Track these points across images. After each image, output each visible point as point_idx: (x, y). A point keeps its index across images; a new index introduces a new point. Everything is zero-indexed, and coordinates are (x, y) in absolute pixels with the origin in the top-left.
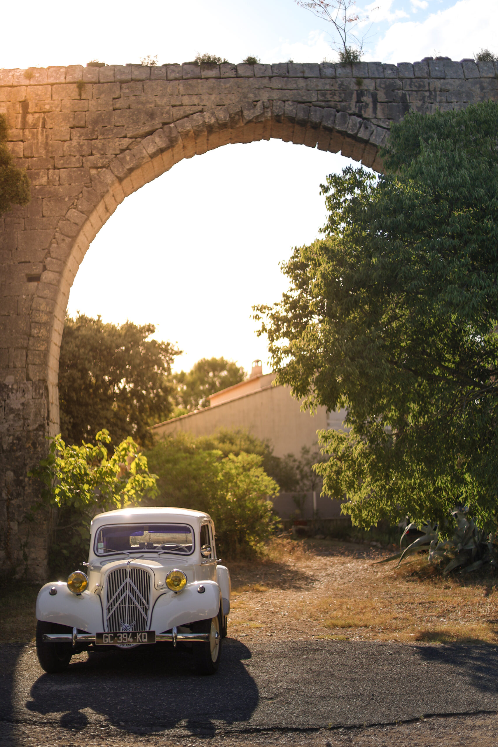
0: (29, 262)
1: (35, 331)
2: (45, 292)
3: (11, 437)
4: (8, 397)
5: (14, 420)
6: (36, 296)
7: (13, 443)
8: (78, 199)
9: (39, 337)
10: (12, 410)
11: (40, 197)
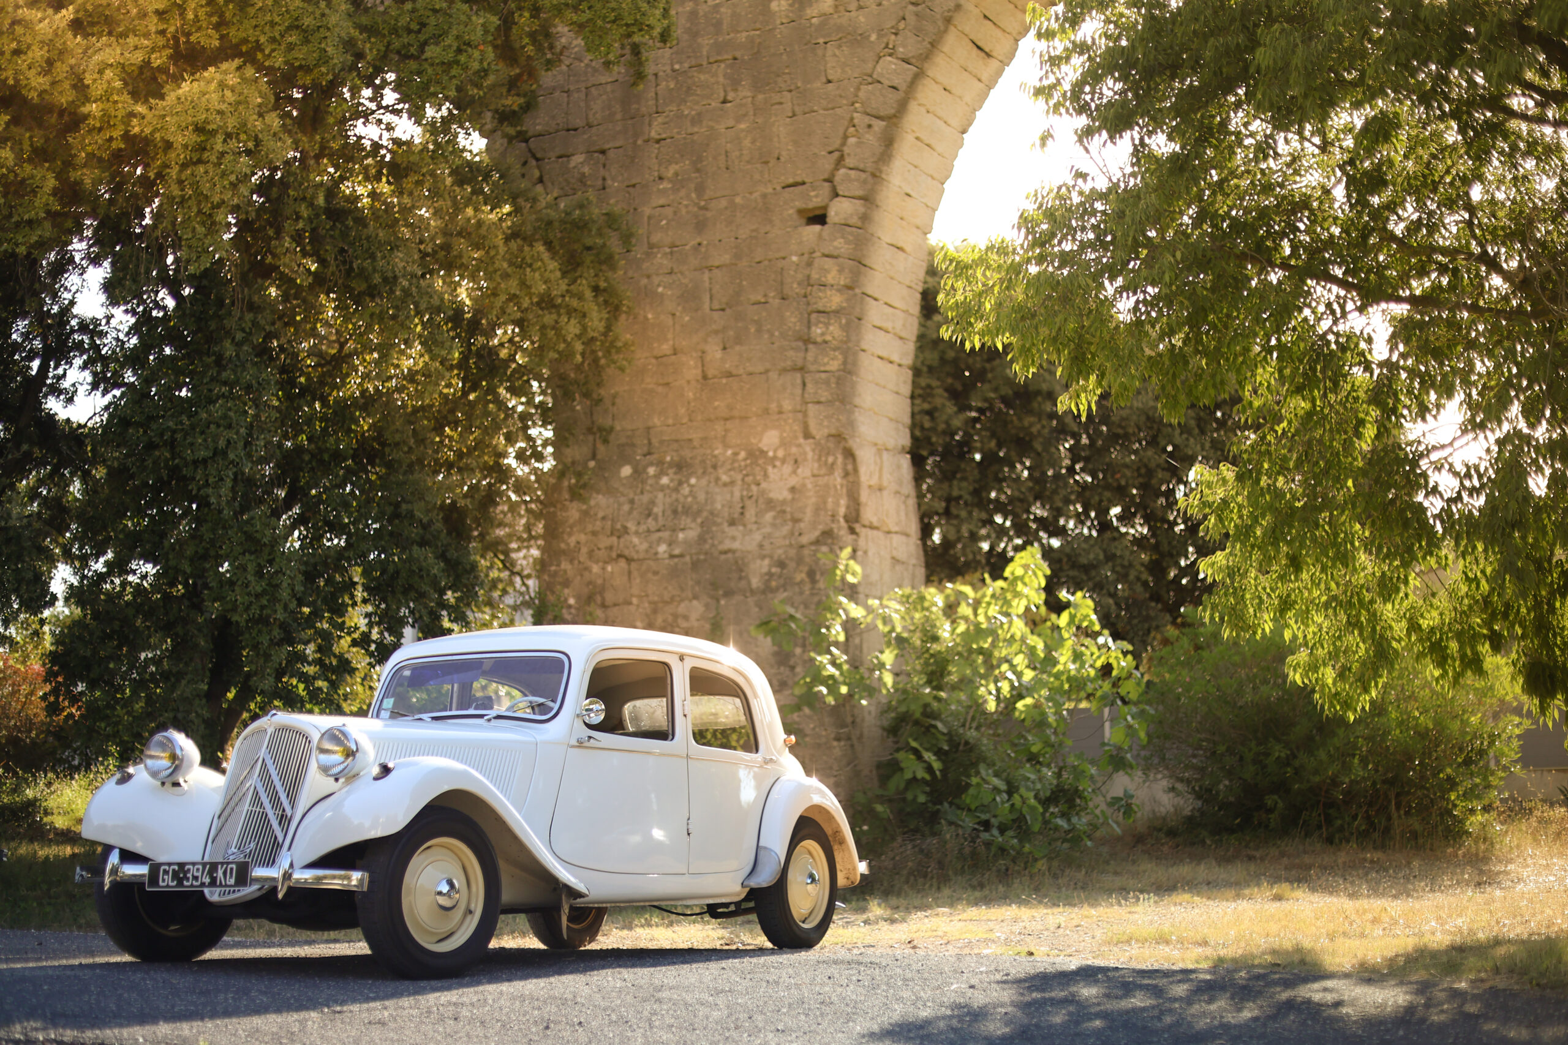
0: (804, 183)
1: (819, 331)
2: (836, 244)
3: (767, 562)
4: (766, 476)
5: (774, 525)
6: (818, 254)
7: (770, 574)
8: (896, 34)
9: (826, 342)
10: (770, 504)
11: (821, 41)
